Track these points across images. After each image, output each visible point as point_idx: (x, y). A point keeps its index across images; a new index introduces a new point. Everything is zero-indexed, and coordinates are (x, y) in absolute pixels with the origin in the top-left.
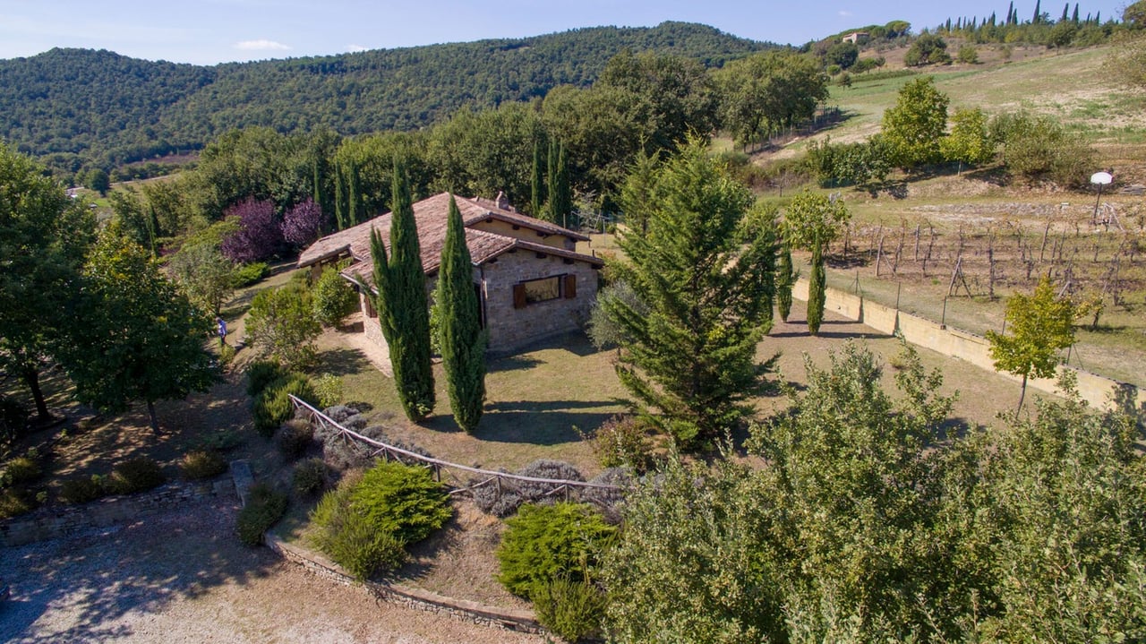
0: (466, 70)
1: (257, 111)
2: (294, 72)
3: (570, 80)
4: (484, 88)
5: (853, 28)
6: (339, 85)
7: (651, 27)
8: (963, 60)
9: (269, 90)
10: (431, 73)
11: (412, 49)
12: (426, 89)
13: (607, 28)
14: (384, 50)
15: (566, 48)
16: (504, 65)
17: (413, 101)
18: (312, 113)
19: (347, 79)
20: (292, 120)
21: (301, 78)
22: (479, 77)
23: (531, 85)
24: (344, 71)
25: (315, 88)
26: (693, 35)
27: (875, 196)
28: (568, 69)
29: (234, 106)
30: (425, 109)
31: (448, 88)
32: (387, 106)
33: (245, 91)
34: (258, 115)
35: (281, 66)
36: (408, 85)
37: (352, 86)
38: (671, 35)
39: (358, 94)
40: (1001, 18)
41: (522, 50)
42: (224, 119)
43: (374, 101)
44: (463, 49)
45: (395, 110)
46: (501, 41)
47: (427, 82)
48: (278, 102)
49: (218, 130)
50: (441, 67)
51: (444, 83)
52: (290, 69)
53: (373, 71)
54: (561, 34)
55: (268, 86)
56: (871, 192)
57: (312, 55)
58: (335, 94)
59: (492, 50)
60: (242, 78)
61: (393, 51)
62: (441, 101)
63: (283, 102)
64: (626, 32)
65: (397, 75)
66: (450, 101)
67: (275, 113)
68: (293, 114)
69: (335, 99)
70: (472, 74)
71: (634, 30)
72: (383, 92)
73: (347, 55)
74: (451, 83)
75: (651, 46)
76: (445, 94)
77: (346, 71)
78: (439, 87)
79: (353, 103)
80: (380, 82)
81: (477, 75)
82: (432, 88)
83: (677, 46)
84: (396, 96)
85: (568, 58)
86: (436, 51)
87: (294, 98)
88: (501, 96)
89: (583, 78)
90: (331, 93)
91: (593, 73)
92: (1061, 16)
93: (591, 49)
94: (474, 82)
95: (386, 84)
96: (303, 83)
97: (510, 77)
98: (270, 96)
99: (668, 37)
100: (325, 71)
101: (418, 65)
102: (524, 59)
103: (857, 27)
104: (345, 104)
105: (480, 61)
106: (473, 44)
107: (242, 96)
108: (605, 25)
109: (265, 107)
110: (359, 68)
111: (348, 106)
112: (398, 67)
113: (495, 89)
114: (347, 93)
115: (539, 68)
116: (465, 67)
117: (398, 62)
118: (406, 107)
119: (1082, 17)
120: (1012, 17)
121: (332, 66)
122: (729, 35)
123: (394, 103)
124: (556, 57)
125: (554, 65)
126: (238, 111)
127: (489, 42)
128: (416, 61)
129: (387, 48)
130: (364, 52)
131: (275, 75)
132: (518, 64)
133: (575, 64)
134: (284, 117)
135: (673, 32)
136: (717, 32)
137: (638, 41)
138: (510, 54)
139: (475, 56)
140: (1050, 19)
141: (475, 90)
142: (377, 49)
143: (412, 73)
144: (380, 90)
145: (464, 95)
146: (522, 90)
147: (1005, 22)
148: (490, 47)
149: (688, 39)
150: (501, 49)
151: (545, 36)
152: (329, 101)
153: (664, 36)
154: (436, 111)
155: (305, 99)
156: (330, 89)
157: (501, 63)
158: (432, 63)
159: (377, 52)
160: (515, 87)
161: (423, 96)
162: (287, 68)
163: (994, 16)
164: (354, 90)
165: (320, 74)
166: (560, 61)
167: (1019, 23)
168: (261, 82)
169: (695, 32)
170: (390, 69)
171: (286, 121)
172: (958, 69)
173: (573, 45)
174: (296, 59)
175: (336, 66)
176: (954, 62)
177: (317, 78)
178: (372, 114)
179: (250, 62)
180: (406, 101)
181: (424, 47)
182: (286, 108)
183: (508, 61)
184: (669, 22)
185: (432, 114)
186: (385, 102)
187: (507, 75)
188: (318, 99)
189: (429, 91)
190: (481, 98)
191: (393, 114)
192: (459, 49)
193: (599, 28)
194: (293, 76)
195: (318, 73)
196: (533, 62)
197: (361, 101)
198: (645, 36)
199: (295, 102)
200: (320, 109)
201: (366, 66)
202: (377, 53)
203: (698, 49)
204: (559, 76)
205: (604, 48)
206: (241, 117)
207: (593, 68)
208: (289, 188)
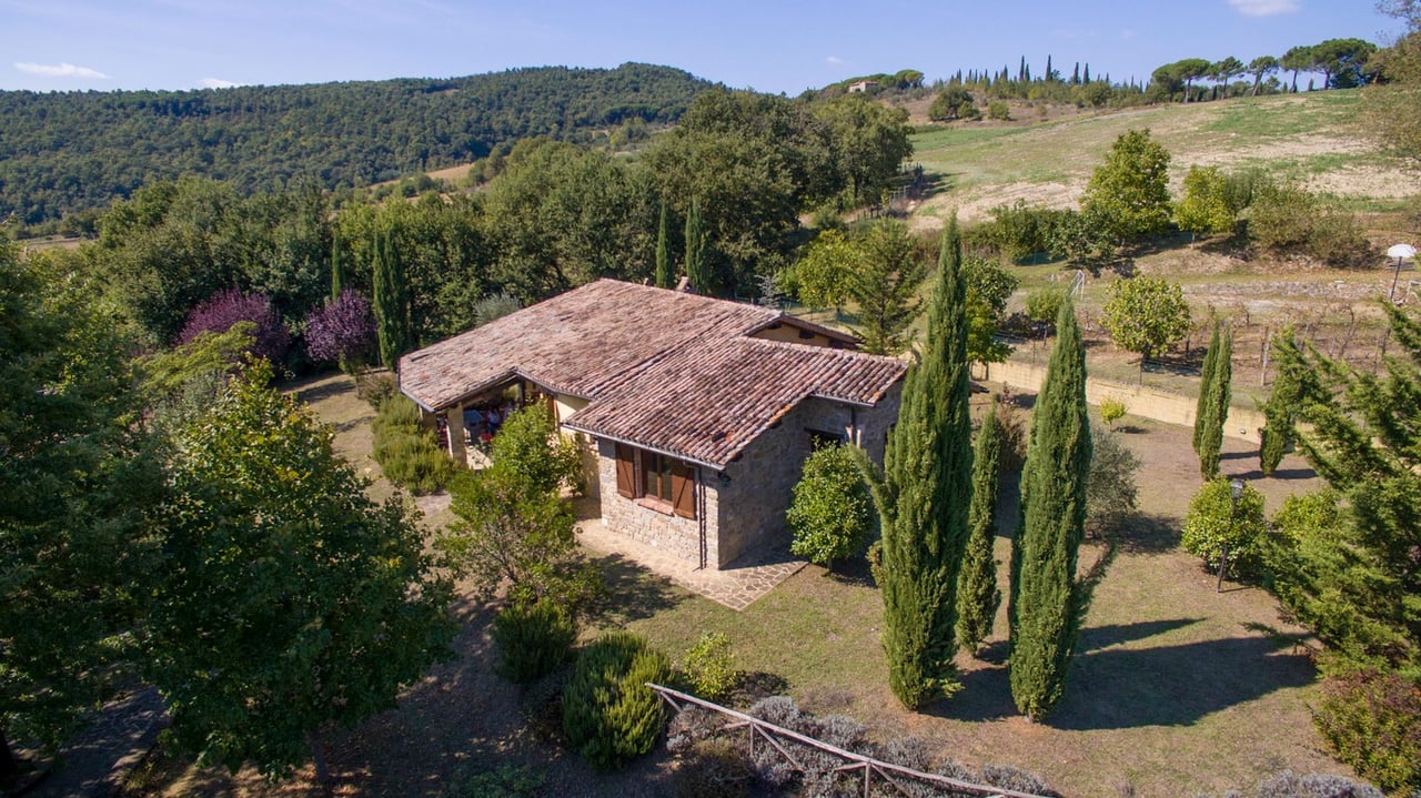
0: (378, 117)
1: (74, 161)
2: (128, 110)
3: (515, 132)
4: (405, 140)
5: (858, 76)
6: (200, 132)
7: (609, 69)
8: (993, 116)
9: (91, 133)
10: (331, 119)
11: (302, 87)
12: (326, 140)
13: (555, 68)
14: (261, 87)
15: (507, 92)
16: (428, 111)
17: (308, 155)
18: (163, 168)
19: (213, 124)
20: (134, 177)
21: (141, 120)
22: (398, 127)
23: (467, 137)
24: (206, 112)
25: (163, 134)
26: (662, 80)
27: (1097, 276)
28: (511, 118)
29: (35, 153)
30: (326, 166)
31: (356, 139)
32: (273, 162)
33: (50, 134)
34: (78, 169)
35: (108, 100)
36: (299, 134)
37: (220, 133)
38: (635, 78)
39: (230, 144)
40: (1014, 74)
41: (450, 93)
42: (20, 171)
43: (253, 154)
44: (371, 89)
45: (286, 166)
46: (422, 81)
47: (325, 131)
48: (109, 151)
49: (11, 186)
50: (344, 113)
51: (349, 133)
52: (122, 106)
53: (248, 115)
54: (498, 75)
55: (89, 128)
56: (1091, 270)
57: (154, 88)
58: (195, 142)
59: (411, 92)
60: (43, 114)
61: (273, 89)
62: (348, 155)
63: (116, 151)
64: (578, 74)
65: (284, 121)
66: (360, 156)
67: (105, 166)
68: (135, 169)
69: (197, 150)
70: (387, 121)
71: (589, 72)
72: (266, 142)
73: (207, 92)
74: (360, 133)
75: (612, 91)
76: (354, 147)
77: (209, 113)
78: (344, 138)
79: (222, 157)
80: (260, 129)
81: (393, 124)
82: (333, 139)
83: (642, 92)
84: (285, 149)
85: (511, 104)
86: (333, 90)
87: (134, 146)
88: (427, 151)
89: (531, 129)
90: (189, 141)
91: (543, 124)
92: (1073, 74)
93: (538, 94)
94: (391, 132)
95: (269, 132)
96: (146, 126)
97: (438, 127)
98: (93, 143)
99: (632, 82)
100: (177, 112)
101: (311, 109)
102: (454, 105)
103: (863, 75)
104: (213, 157)
105: (397, 105)
106: (386, 84)
107: (46, 140)
108: (553, 64)
109: (88, 158)
110: (228, 110)
111: (217, 160)
112: (284, 110)
113: (419, 141)
114: (213, 143)
115: (475, 115)
116: (376, 112)
117: (283, 103)
118: (300, 162)
119: (1093, 77)
120: (1025, 72)
121: (188, 105)
122: (703, 80)
123: (283, 157)
124: (495, 103)
125: (493, 112)
126: (44, 160)
127: (405, 81)
128: (309, 103)
129: (267, 85)
130: (232, 89)
131: (98, 113)
132: (447, 110)
133: (520, 111)
134: (121, 171)
135: (638, 76)
136: (689, 77)
137: (595, 85)
138: (435, 97)
139: (389, 99)
140: (1061, 77)
141: (393, 143)
142: (250, 85)
143: (305, 119)
144: (261, 139)
145: (379, 148)
146: (454, 144)
147: (1018, 77)
148: (409, 87)
149: (656, 85)
150: (423, 91)
151: (478, 76)
152: (188, 152)
153: (626, 80)
154: (341, 168)
155: (151, 149)
156: (186, 137)
157: (424, 108)
158: (330, 106)
159: (252, 89)
160: (445, 140)
161: (322, 149)
162: (117, 105)
163: (1006, 70)
164: (223, 139)
165: (170, 113)
166: (500, 108)
167: (1032, 79)
168: (76, 122)
169: (663, 76)
170: (274, 112)
171: (123, 178)
172: (990, 125)
173: (515, 88)
174: (129, 92)
175: (193, 105)
176: (985, 118)
177: (166, 120)
178: (253, 171)
179: (54, 93)
180: (299, 155)
181: (317, 86)
182: (122, 161)
183: (433, 106)
184: (630, 63)
185: (337, 173)
186: (270, 156)
187: (434, 124)
188: (170, 150)
189: (331, 143)
190: (401, 153)
191: (284, 172)
192: (367, 89)
193: (546, 69)
194: (128, 116)
195: (166, 113)
196: (465, 108)
197: (235, 154)
198: (604, 79)
199: (135, 152)
200: (175, 162)
201: (238, 107)
202: (253, 91)
203: (669, 97)
204: (500, 126)
205: (554, 93)
206: (50, 170)
207: (542, 116)
208: (279, 274)
